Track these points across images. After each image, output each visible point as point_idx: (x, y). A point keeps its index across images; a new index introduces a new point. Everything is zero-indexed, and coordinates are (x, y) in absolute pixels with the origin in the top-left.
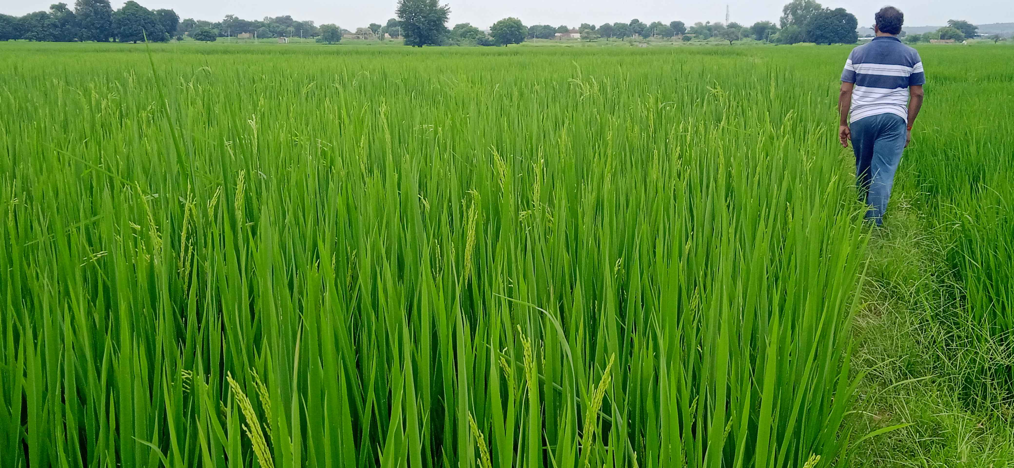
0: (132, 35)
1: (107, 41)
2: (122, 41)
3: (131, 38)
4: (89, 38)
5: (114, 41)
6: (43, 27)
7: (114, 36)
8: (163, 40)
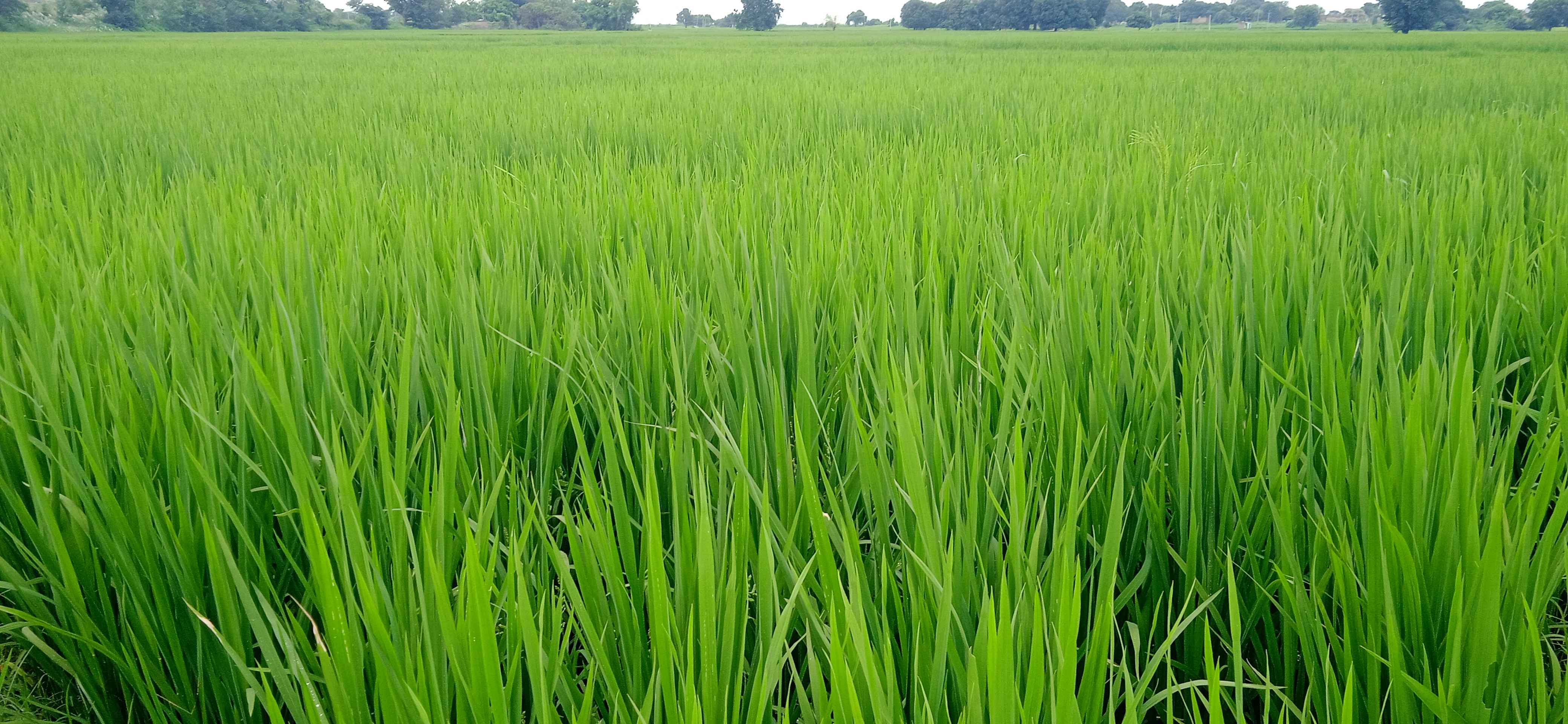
0: (1052, 22)
1: (1027, 28)
2: (1043, 29)
3: (1051, 25)
4: (1006, 26)
5: (1035, 29)
6: (960, 14)
7: (1035, 23)
8: (1088, 26)
